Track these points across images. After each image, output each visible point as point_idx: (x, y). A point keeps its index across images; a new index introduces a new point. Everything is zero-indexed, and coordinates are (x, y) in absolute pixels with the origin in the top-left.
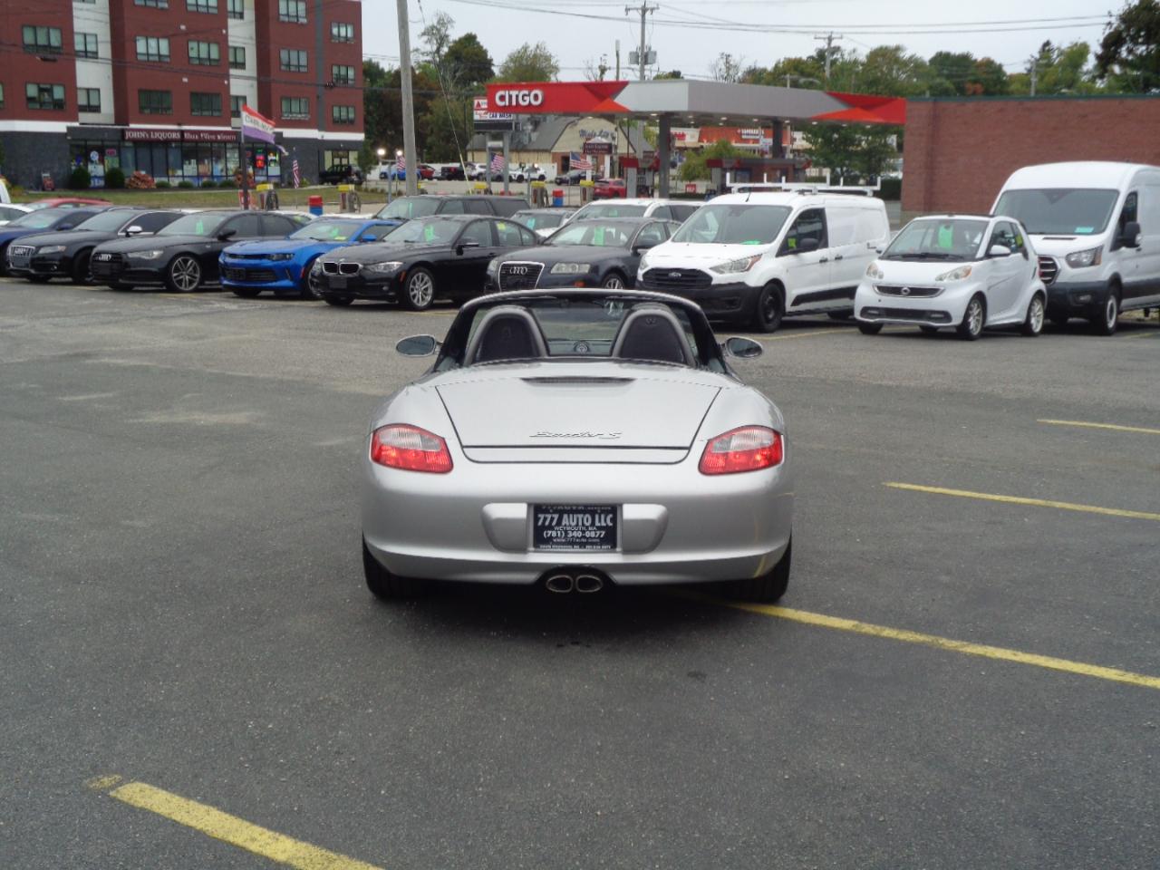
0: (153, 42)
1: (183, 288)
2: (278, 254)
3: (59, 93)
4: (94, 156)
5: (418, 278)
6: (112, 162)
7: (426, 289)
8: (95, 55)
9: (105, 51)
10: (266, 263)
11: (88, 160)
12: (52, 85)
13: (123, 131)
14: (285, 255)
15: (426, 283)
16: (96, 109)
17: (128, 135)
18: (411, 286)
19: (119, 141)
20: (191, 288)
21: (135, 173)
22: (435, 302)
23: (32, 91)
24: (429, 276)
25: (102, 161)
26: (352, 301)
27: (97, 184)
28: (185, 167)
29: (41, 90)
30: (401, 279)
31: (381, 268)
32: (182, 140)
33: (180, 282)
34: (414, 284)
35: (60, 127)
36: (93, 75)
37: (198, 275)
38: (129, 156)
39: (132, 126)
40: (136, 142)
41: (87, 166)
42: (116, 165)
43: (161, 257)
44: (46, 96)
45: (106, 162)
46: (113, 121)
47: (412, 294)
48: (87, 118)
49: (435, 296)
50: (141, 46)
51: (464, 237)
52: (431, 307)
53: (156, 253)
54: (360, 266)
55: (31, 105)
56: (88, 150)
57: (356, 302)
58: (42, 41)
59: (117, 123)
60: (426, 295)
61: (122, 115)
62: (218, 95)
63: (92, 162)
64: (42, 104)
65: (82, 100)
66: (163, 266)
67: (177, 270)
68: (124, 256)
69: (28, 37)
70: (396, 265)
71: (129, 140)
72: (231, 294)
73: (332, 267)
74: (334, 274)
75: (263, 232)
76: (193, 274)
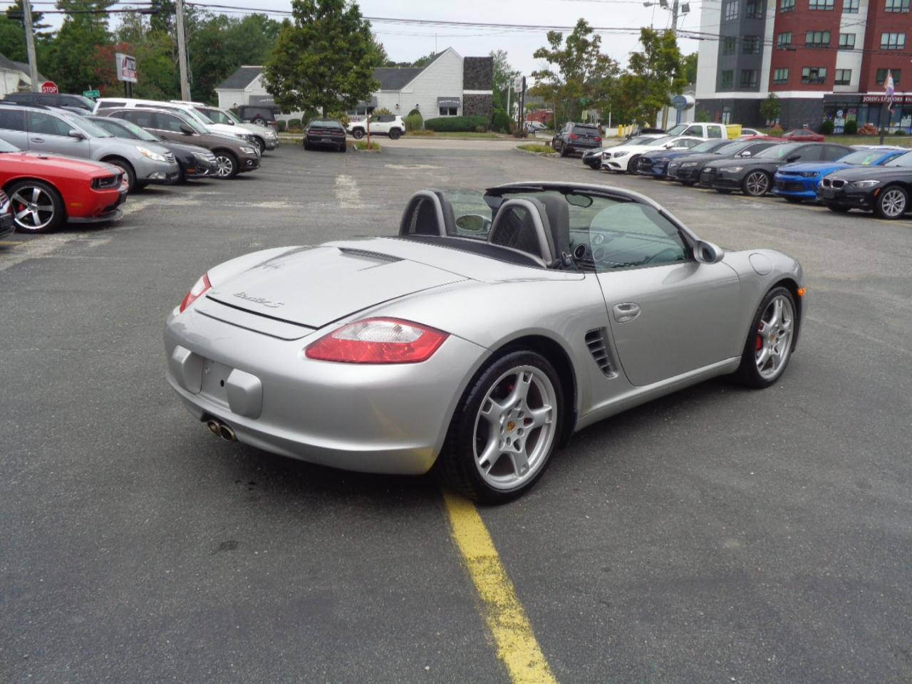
0: (893, 37)
2: (808, 172)
3: (822, 72)
4: (840, 113)
5: (892, 194)
6: (851, 117)
7: (900, 203)
8: (852, 48)
9: (859, 43)
10: (799, 178)
11: (834, 115)
12: (819, 68)
13: (862, 97)
14: (813, 173)
15: (900, 198)
16: (847, 83)
17: (865, 99)
18: (884, 200)
19: (859, 103)
20: (760, 193)
21: (865, 124)
22: (906, 213)
23: (806, 72)
24: (904, 194)
25: (844, 116)
26: (849, 209)
27: (838, 131)
28: (902, 121)
29: (812, 72)
30: (876, 194)
31: (861, 184)
32: (904, 102)
33: (752, 189)
34: (888, 198)
35: (819, 95)
36: (848, 61)
37: (766, 185)
38: (864, 113)
39: (869, 93)
40: (871, 104)
41: (833, 119)
42: (854, 119)
43: (741, 171)
44: (814, 75)
45: (847, 117)
46: (857, 90)
47: (884, 206)
48: (839, 89)
49: (906, 209)
50: (884, 40)
52: (901, 217)
53: (738, 169)
54: (846, 182)
55: (804, 81)
56: (837, 109)
57: (852, 210)
58: (817, 40)
59: (859, 92)
60: (898, 208)
61: (863, 87)
63: (838, 117)
64: (811, 80)
65: (838, 77)
66: (742, 177)
67: (751, 180)
68: (718, 170)
69: (809, 39)
70: (873, 183)
71: (866, 102)
72: (783, 199)
73: (827, 182)
74: (828, 187)
75: (823, 157)
76: (763, 184)
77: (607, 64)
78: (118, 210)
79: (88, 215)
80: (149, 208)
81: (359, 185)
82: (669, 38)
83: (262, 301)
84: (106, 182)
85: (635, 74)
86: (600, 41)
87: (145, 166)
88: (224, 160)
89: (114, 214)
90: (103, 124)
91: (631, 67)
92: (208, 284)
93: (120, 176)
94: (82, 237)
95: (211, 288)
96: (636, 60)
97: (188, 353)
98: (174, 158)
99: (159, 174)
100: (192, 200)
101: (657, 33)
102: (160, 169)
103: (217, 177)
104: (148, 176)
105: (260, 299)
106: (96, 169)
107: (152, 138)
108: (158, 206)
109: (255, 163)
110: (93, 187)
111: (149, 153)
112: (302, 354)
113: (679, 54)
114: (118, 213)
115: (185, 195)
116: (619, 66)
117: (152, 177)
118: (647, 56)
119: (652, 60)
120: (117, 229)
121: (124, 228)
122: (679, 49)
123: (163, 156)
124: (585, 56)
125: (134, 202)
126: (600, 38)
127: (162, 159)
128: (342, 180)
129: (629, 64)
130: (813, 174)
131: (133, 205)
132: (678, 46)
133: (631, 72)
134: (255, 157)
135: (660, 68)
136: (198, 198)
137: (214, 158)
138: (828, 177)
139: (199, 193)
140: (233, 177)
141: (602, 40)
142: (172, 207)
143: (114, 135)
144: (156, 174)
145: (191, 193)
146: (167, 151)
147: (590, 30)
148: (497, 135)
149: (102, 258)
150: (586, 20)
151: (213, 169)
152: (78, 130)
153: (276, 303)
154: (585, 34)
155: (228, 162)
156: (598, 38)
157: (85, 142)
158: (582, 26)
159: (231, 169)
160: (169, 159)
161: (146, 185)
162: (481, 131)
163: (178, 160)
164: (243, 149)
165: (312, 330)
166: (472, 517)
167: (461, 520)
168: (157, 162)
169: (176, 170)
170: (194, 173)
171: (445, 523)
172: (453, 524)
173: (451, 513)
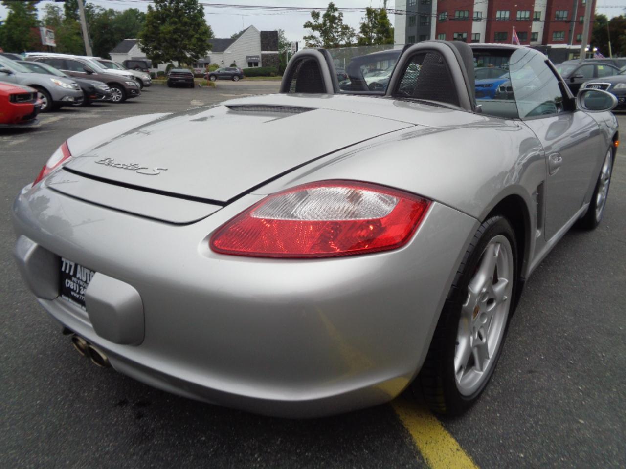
0: (503, 13)
2: (486, 85)
3: (465, 35)
8: (480, 19)
9: (485, 15)
10: (480, 89)
12: (463, 33)
16: (478, 41)
23: (456, 35)
29: (459, 35)
36: (479, 28)
44: (460, 37)
45: (478, 62)
50: (498, 15)
51: (576, 73)
58: (461, 16)
62: (526, 33)
65: (473, 38)
69: (457, 15)
70: (533, 87)
73: (502, 89)
74: (503, 92)
75: (490, 76)
77: (347, 31)
78: (35, 119)
79: (10, 122)
80: (62, 120)
82: (382, 13)
83: (134, 168)
84: (22, 98)
85: (363, 36)
86: (342, 16)
87: (58, 92)
88: (116, 90)
89: (32, 122)
90: (28, 66)
91: (361, 32)
92: (68, 153)
93: (35, 95)
94: (6, 138)
95: (71, 157)
96: (364, 28)
97: (34, 246)
98: (79, 87)
99: (69, 98)
100: (94, 114)
101: (375, 11)
102: (69, 94)
103: (111, 102)
104: (61, 99)
105: (131, 165)
106: (13, 88)
107: (64, 75)
108: (68, 119)
109: (137, 91)
110: (11, 101)
111: (60, 83)
112: (204, 248)
113: (389, 23)
114: (36, 122)
115: (90, 112)
116: (355, 32)
117: (64, 100)
118: (371, 25)
119: (373, 27)
120: (36, 133)
121: (40, 132)
122: (389, 20)
123: (71, 85)
124: (334, 26)
125: (52, 117)
126: (342, 14)
127: (70, 87)
129: (360, 30)
130: (489, 85)
131: (51, 118)
132: (388, 18)
133: (362, 35)
134: (136, 88)
135: (377, 33)
136: (98, 113)
137: (108, 88)
138: (502, 86)
139: (99, 111)
140: (123, 101)
141: (344, 15)
142: (79, 118)
143: (34, 71)
144: (67, 98)
145: (94, 111)
146: (74, 82)
147: (336, 9)
149: (18, 152)
150: (334, 3)
151: (108, 95)
152: (7, 67)
153: (155, 169)
154: (333, 12)
155: (118, 92)
156: (341, 14)
157: (12, 76)
158: (332, 7)
159: (121, 96)
160: (76, 88)
161: (62, 106)
162: (273, 76)
163: (82, 89)
164: (128, 83)
165: (219, 207)
166: (443, 440)
167: (433, 448)
168: (67, 89)
169: (81, 95)
170: (96, 98)
171: (415, 457)
172: (427, 459)
173: (414, 436)
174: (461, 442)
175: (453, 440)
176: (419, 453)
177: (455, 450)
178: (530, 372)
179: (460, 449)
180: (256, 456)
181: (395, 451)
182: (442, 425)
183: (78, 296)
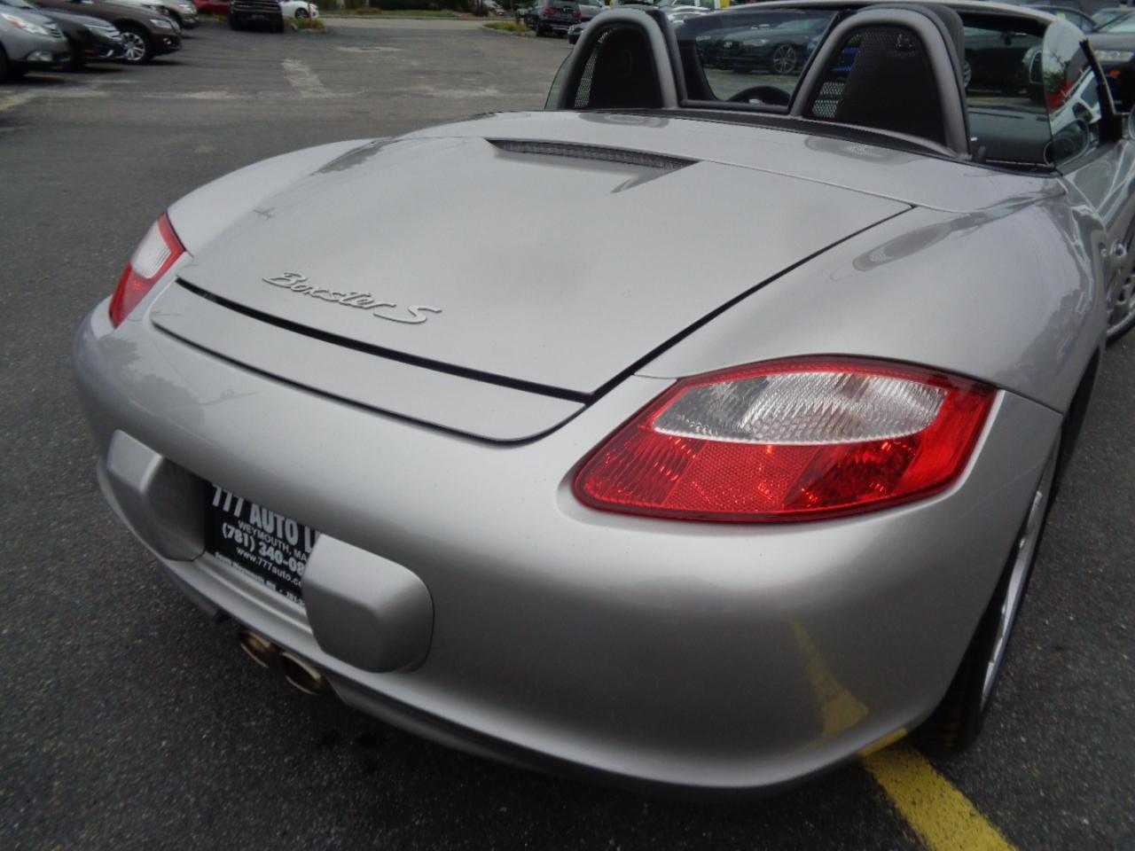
1: (780, 71)
20: (787, 70)
33: (779, 67)
37: (794, 61)
43: (768, 44)
53: (764, 41)
66: (769, 51)
67: (778, 56)
68: (740, 44)
76: (790, 60)
80: (34, 101)
81: (315, 70)
87: (20, 43)
88: (132, 37)
92: (177, 247)
95: (185, 255)
97: (157, 459)
98: (60, 31)
99: (43, 54)
100: (96, 90)
102: (42, 47)
103: (125, 62)
104: (26, 56)
105: (354, 296)
107: (25, 4)
108: (45, 99)
109: (176, 41)
111: (22, 23)
115: (85, 85)
117: (32, 59)
123: (43, 27)
125: (10, 94)
127: (43, 31)
128: (289, 65)
131: (11, 98)
134: (174, 34)
136: (104, 87)
137: (117, 33)
139: (106, 81)
140: (147, 61)
142: (69, 99)
144: (37, 54)
145: (94, 81)
146: (48, 21)
148: (454, 13)
151: (119, 49)
155: (137, 40)
159: (143, 50)
160: (53, 33)
161: (28, 70)
162: (434, 9)
163: (66, 34)
164: (154, 21)
166: (942, 795)
167: (927, 813)
168: (37, 37)
169: (66, 49)
170: (92, 55)
171: (900, 834)
172: (923, 836)
173: (886, 788)
174: (971, 797)
175: (958, 795)
176: (904, 824)
177: (967, 816)
178: (1058, 648)
179: (975, 812)
180: (611, 842)
181: (863, 822)
182: (932, 764)
183: (253, 559)
